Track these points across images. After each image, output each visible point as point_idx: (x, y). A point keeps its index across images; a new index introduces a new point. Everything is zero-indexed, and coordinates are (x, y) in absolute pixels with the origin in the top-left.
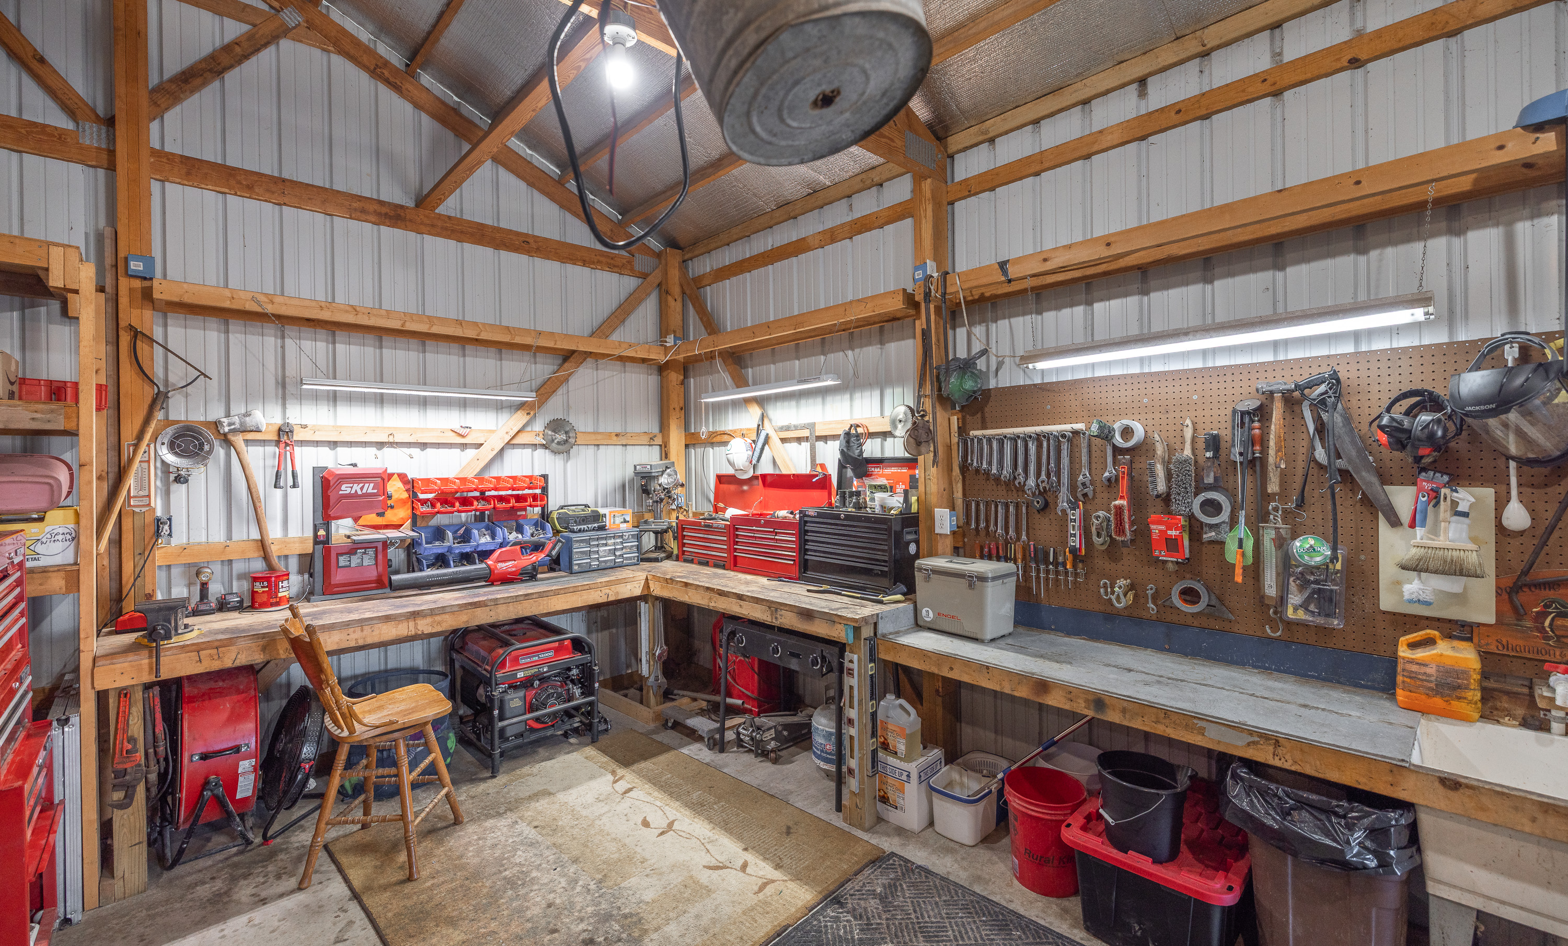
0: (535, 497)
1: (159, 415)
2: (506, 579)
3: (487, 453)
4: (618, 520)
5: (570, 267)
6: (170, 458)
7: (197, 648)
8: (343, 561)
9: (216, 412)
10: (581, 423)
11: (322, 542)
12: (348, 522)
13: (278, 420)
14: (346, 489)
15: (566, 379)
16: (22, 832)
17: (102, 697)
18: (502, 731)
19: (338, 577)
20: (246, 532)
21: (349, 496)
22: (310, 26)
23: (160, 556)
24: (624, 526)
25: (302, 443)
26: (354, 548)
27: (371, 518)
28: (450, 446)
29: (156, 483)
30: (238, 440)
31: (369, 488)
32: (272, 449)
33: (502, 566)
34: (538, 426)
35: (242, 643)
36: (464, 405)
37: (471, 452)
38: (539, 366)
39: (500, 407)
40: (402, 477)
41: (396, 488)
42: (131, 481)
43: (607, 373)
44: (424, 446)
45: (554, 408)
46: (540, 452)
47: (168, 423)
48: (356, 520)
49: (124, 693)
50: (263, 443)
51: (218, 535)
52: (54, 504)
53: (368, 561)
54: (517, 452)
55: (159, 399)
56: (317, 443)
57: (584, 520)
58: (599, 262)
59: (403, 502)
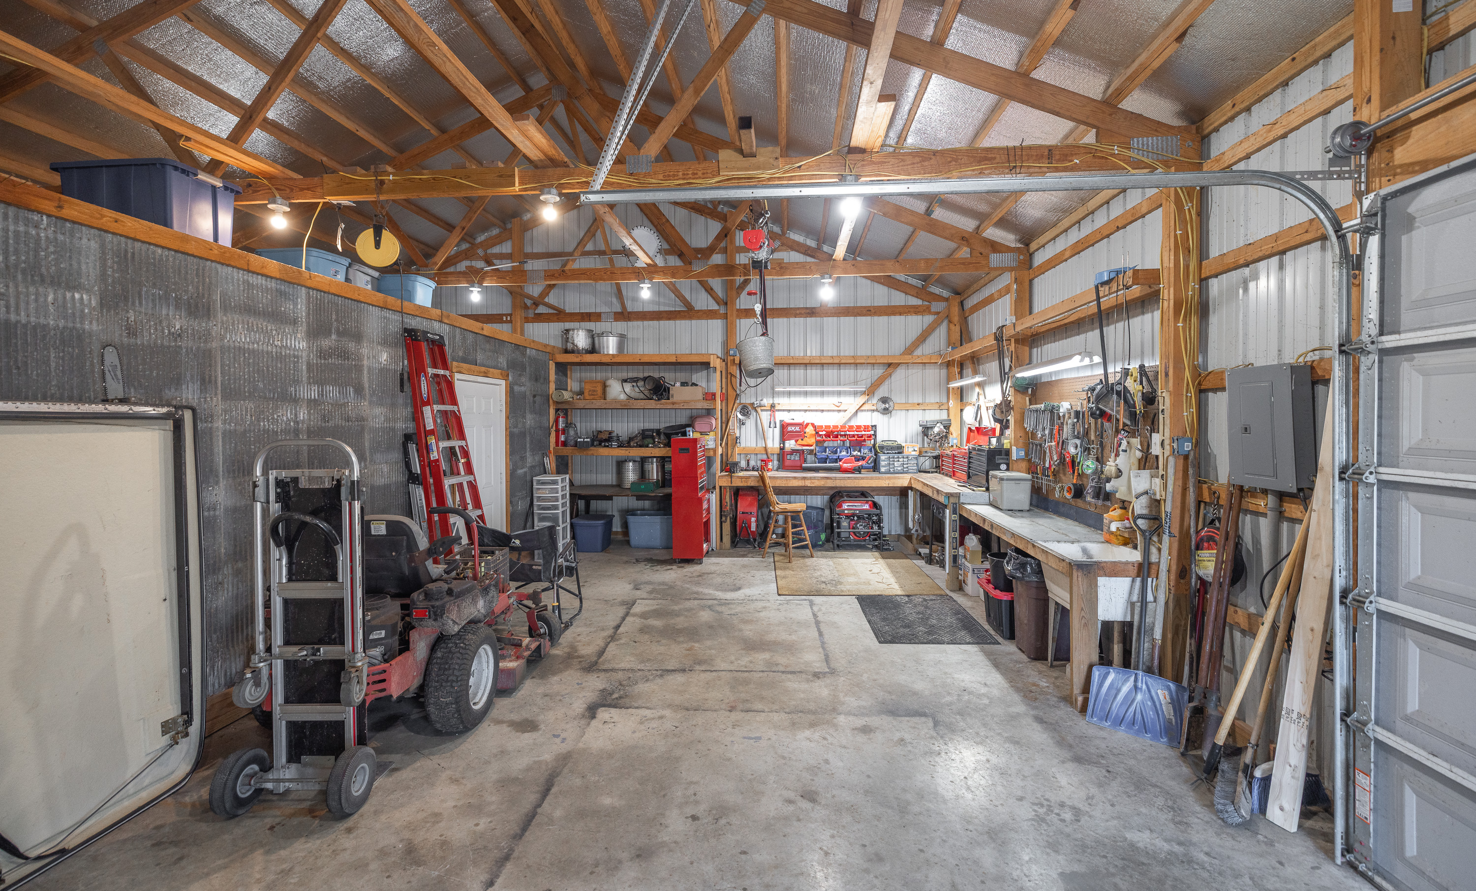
0: (870, 436)
1: (738, 401)
2: (846, 471)
3: (848, 415)
4: (911, 449)
5: (893, 317)
6: (739, 416)
7: (741, 478)
8: (789, 457)
9: (753, 400)
10: (898, 398)
11: (782, 449)
12: (793, 442)
13: (771, 402)
14: (789, 429)
15: (890, 375)
16: (702, 514)
17: (721, 487)
18: (839, 533)
19: (787, 463)
20: (761, 444)
21: (790, 432)
22: (783, 244)
23: (737, 450)
24: (914, 453)
25: (779, 410)
26: (794, 451)
27: (800, 442)
28: (834, 411)
29: (737, 425)
30: (759, 409)
31: (797, 429)
32: (769, 413)
33: (845, 465)
34: (875, 401)
35: (752, 479)
36: (839, 393)
37: (842, 413)
38: (876, 371)
39: (855, 394)
40: (813, 425)
41: (810, 430)
42: (730, 423)
43: (914, 371)
44: (822, 411)
45: (882, 392)
46: (876, 413)
47: (740, 404)
48: (796, 441)
49: (725, 487)
50: (767, 410)
51: (754, 445)
52: (711, 431)
53: (797, 458)
54: (864, 413)
55: (737, 396)
56: (784, 410)
57: (892, 448)
58: (909, 312)
59: (812, 435)
